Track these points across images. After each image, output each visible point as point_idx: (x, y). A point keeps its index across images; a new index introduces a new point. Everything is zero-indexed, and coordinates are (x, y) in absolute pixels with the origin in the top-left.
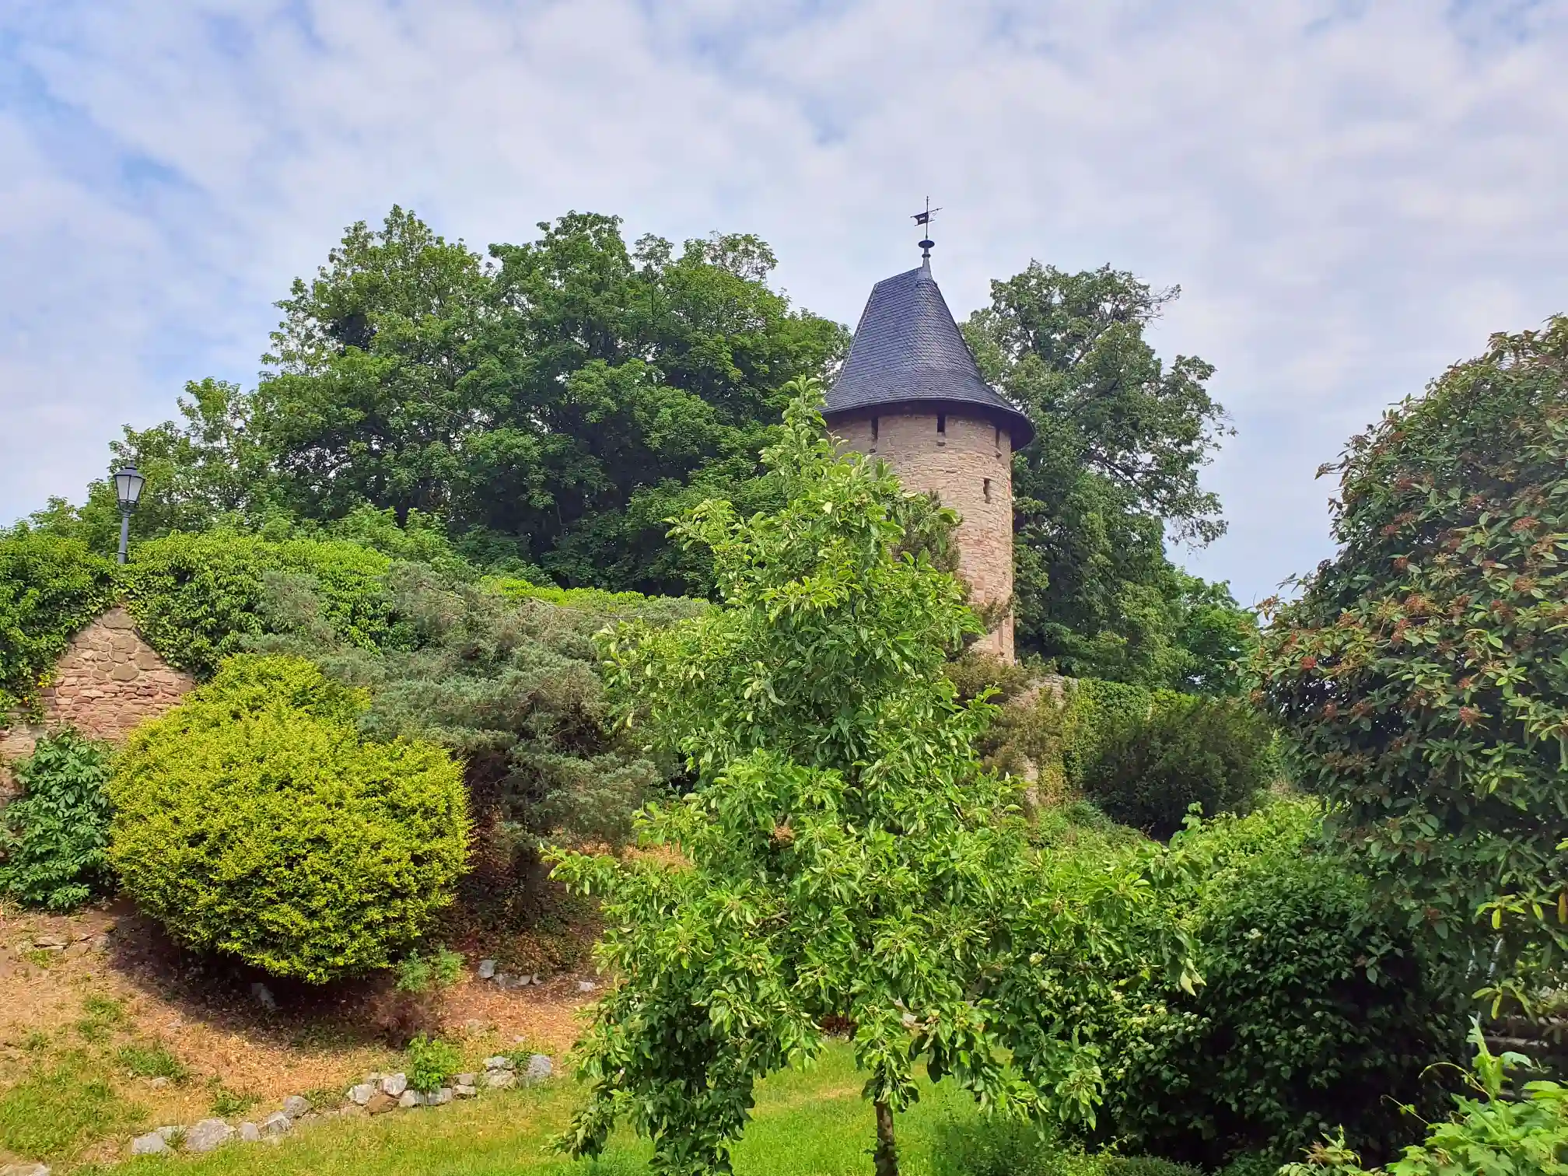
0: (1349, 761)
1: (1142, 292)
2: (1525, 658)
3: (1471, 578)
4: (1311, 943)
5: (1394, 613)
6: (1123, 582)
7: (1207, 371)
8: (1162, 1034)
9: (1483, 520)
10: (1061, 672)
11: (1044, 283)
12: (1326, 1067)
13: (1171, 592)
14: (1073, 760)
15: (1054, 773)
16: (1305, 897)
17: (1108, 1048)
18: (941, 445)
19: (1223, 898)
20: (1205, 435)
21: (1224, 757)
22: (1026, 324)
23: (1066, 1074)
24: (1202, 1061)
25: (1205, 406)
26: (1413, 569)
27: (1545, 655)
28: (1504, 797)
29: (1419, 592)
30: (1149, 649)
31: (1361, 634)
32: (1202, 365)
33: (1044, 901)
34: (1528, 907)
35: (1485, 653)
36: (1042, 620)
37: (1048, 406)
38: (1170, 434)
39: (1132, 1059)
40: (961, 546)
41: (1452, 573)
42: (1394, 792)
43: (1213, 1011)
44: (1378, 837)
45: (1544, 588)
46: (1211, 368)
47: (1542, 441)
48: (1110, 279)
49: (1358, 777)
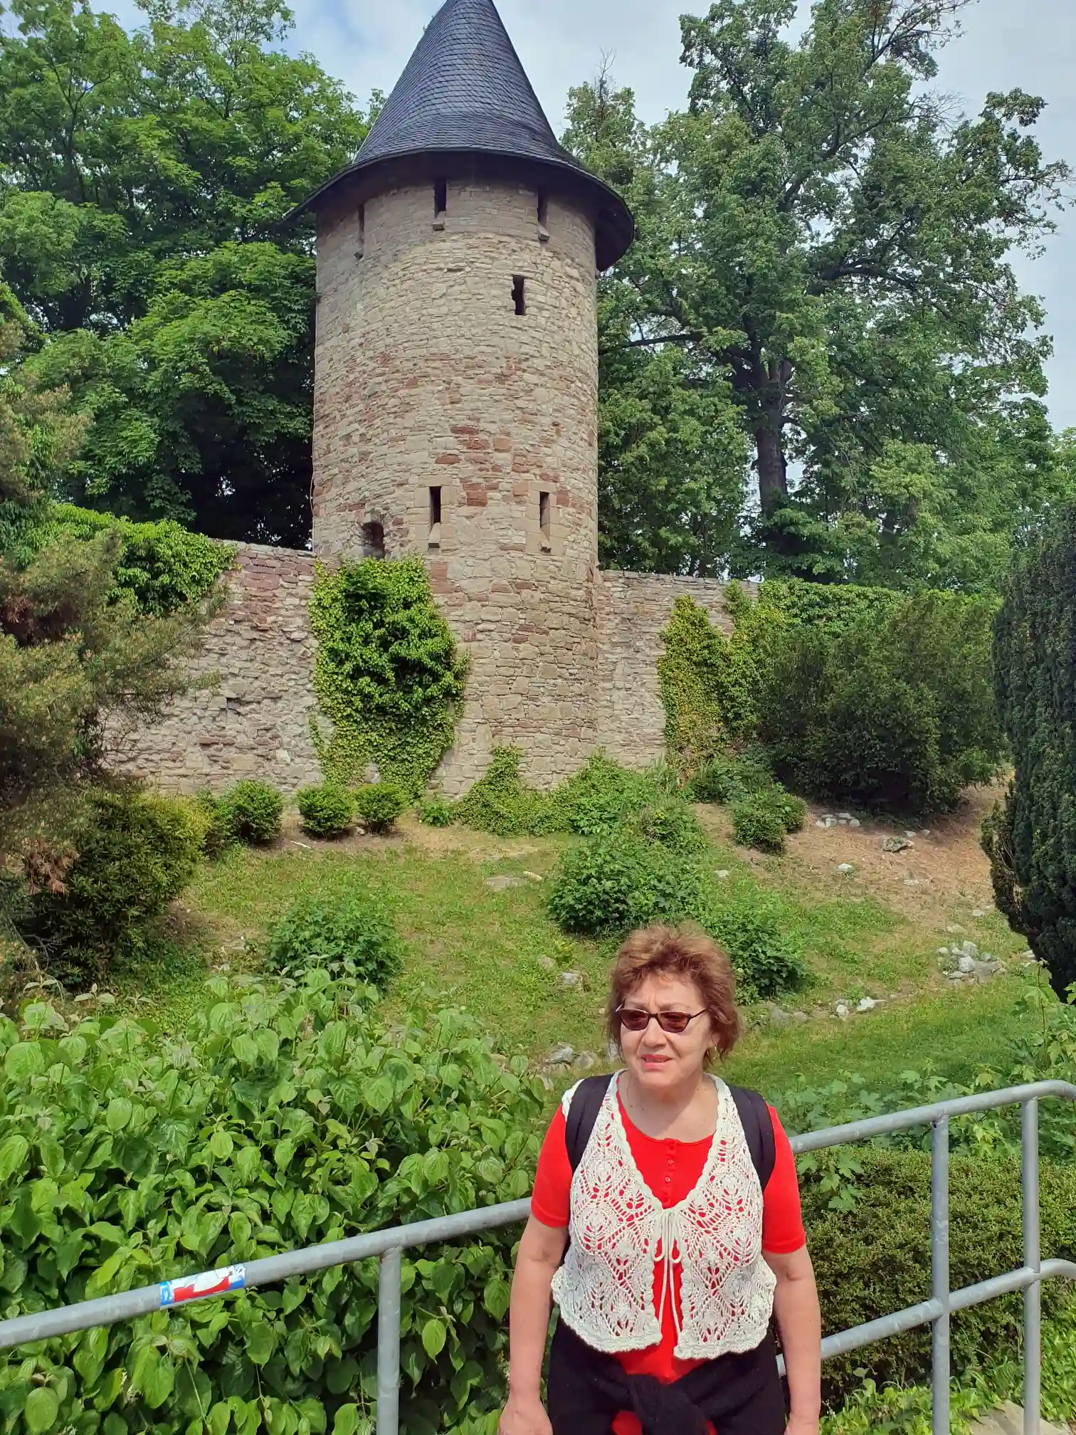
14: (732, 698)
15: (698, 716)
18: (442, 228)
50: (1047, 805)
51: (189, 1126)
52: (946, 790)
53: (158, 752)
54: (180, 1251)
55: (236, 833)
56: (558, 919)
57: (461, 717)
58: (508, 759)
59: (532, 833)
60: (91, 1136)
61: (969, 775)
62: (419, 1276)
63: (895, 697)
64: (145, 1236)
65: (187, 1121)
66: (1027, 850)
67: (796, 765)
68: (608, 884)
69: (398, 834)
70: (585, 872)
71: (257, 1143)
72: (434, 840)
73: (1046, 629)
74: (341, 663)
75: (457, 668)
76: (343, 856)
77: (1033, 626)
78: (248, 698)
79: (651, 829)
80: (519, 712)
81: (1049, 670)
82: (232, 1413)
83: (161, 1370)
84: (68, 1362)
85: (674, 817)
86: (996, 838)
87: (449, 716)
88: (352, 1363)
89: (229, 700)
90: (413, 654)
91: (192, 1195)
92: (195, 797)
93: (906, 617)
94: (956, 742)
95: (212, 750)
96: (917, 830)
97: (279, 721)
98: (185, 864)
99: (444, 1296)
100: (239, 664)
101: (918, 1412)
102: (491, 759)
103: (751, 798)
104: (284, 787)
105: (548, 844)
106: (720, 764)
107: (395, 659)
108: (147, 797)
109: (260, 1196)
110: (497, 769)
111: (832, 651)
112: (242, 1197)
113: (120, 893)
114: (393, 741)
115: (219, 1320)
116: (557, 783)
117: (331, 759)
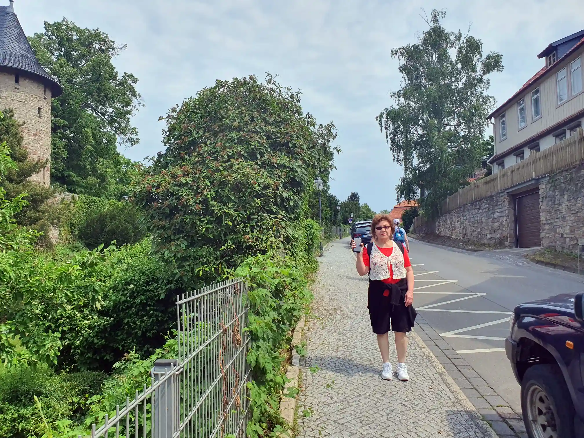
0: (161, 223)
1: (111, 44)
2: (216, 189)
3: (203, 162)
4: (151, 288)
5: (179, 172)
6: (99, 158)
7: (135, 80)
8: (96, 326)
9: (208, 142)
10: (71, 191)
11: (68, 28)
12: (152, 329)
13: (118, 163)
14: (74, 227)
15: (66, 231)
16: (150, 273)
17: (74, 334)
18: (18, 89)
19: (121, 274)
20: (133, 105)
21: (133, 225)
22: (60, 44)
23: (45, 345)
24: (110, 334)
25: (134, 94)
26: (187, 157)
27: (221, 188)
28: (206, 234)
29: (187, 165)
30: (108, 184)
31: (168, 179)
32: (134, 78)
33: (37, 278)
34: (211, 270)
35: (205, 187)
36: (64, 170)
37: (69, 81)
38: (121, 102)
39: (83, 337)
40: (24, 135)
41: (197, 159)
42: (175, 234)
43: (115, 315)
44: (168, 249)
45: (223, 167)
46: (137, 80)
47: (227, 118)
48: (98, 35)
49: (163, 228)
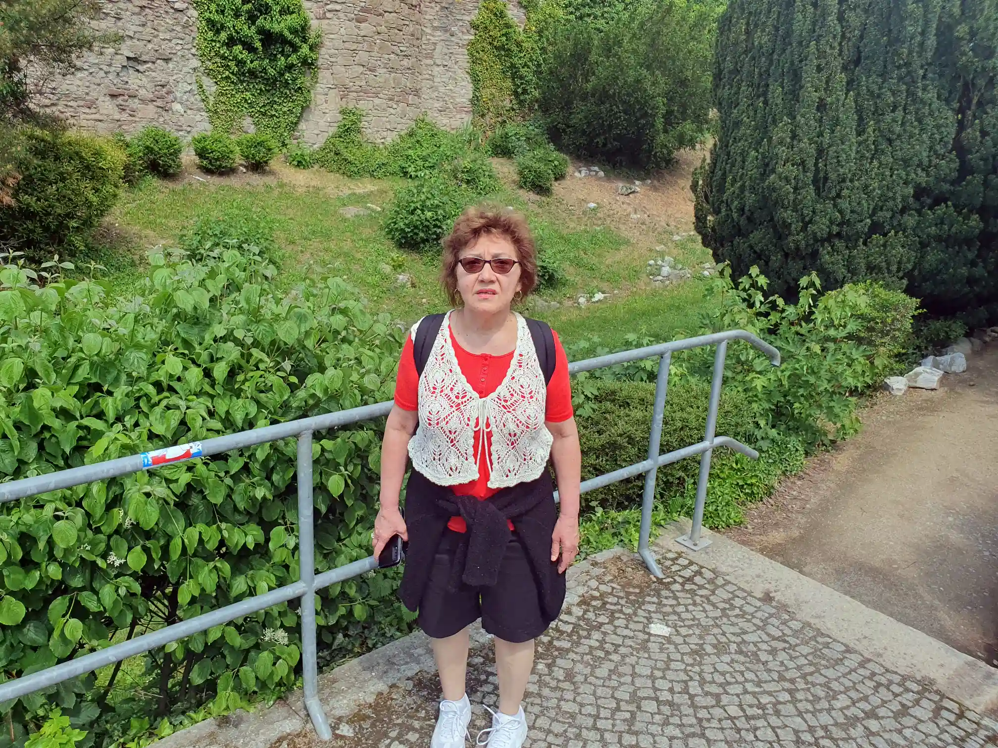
50: (739, 159)
51: (146, 353)
52: (665, 151)
53: (75, 99)
54: (152, 436)
55: (145, 168)
56: (393, 239)
57: (316, 82)
58: (354, 118)
59: (372, 176)
60: (73, 360)
61: (683, 141)
62: (323, 450)
63: (638, 81)
64: (124, 426)
65: (145, 350)
66: (721, 189)
67: (564, 130)
68: (429, 214)
69: (272, 173)
70: (413, 205)
71: (199, 366)
72: (300, 179)
73: (756, 26)
74: (218, 32)
75: (311, 41)
76: (230, 188)
77: (748, 24)
78: (144, 58)
79: (460, 175)
80: (361, 80)
81: (753, 58)
82: (200, 533)
83: (149, 507)
84: (79, 504)
85: (477, 167)
86: (701, 182)
87: (305, 80)
88: (278, 503)
89: (129, 58)
90: (276, 28)
91: (156, 399)
92: (111, 138)
93: (652, 18)
94: (676, 117)
95: (120, 100)
96: (643, 180)
97: (171, 79)
98: (110, 188)
99: (341, 461)
100: (134, 28)
101: (629, 523)
102: (340, 117)
103: (532, 154)
104: (181, 133)
105: (385, 184)
106: (511, 128)
107: (261, 31)
108: (71, 134)
109: (205, 401)
110: (345, 126)
111: (596, 42)
112: (192, 401)
113: (59, 210)
114: (263, 100)
115: (185, 478)
116: (391, 138)
117: (216, 112)
